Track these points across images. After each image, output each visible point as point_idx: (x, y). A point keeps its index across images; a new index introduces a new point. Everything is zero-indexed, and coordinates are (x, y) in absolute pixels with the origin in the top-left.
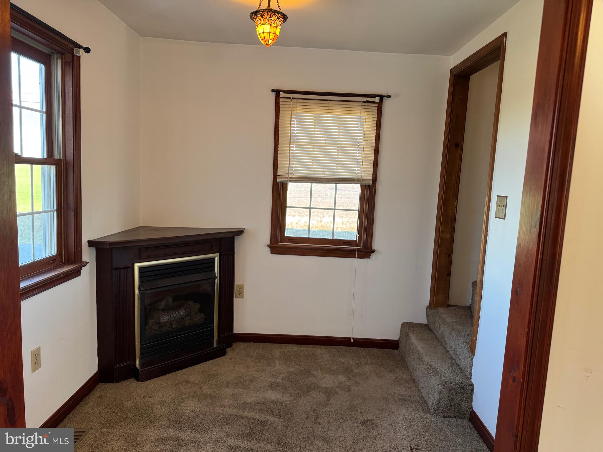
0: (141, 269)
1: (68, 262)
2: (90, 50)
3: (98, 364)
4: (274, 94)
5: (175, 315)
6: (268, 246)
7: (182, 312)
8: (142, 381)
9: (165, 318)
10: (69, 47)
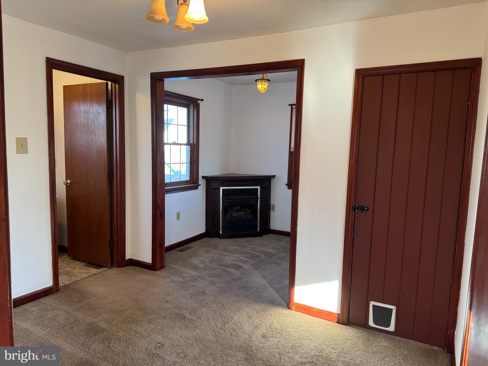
0: (223, 190)
1: (194, 183)
2: (203, 100)
3: (206, 229)
4: (290, 106)
5: (239, 214)
6: (286, 184)
7: (243, 213)
8: (221, 239)
9: (234, 214)
10: (195, 101)
